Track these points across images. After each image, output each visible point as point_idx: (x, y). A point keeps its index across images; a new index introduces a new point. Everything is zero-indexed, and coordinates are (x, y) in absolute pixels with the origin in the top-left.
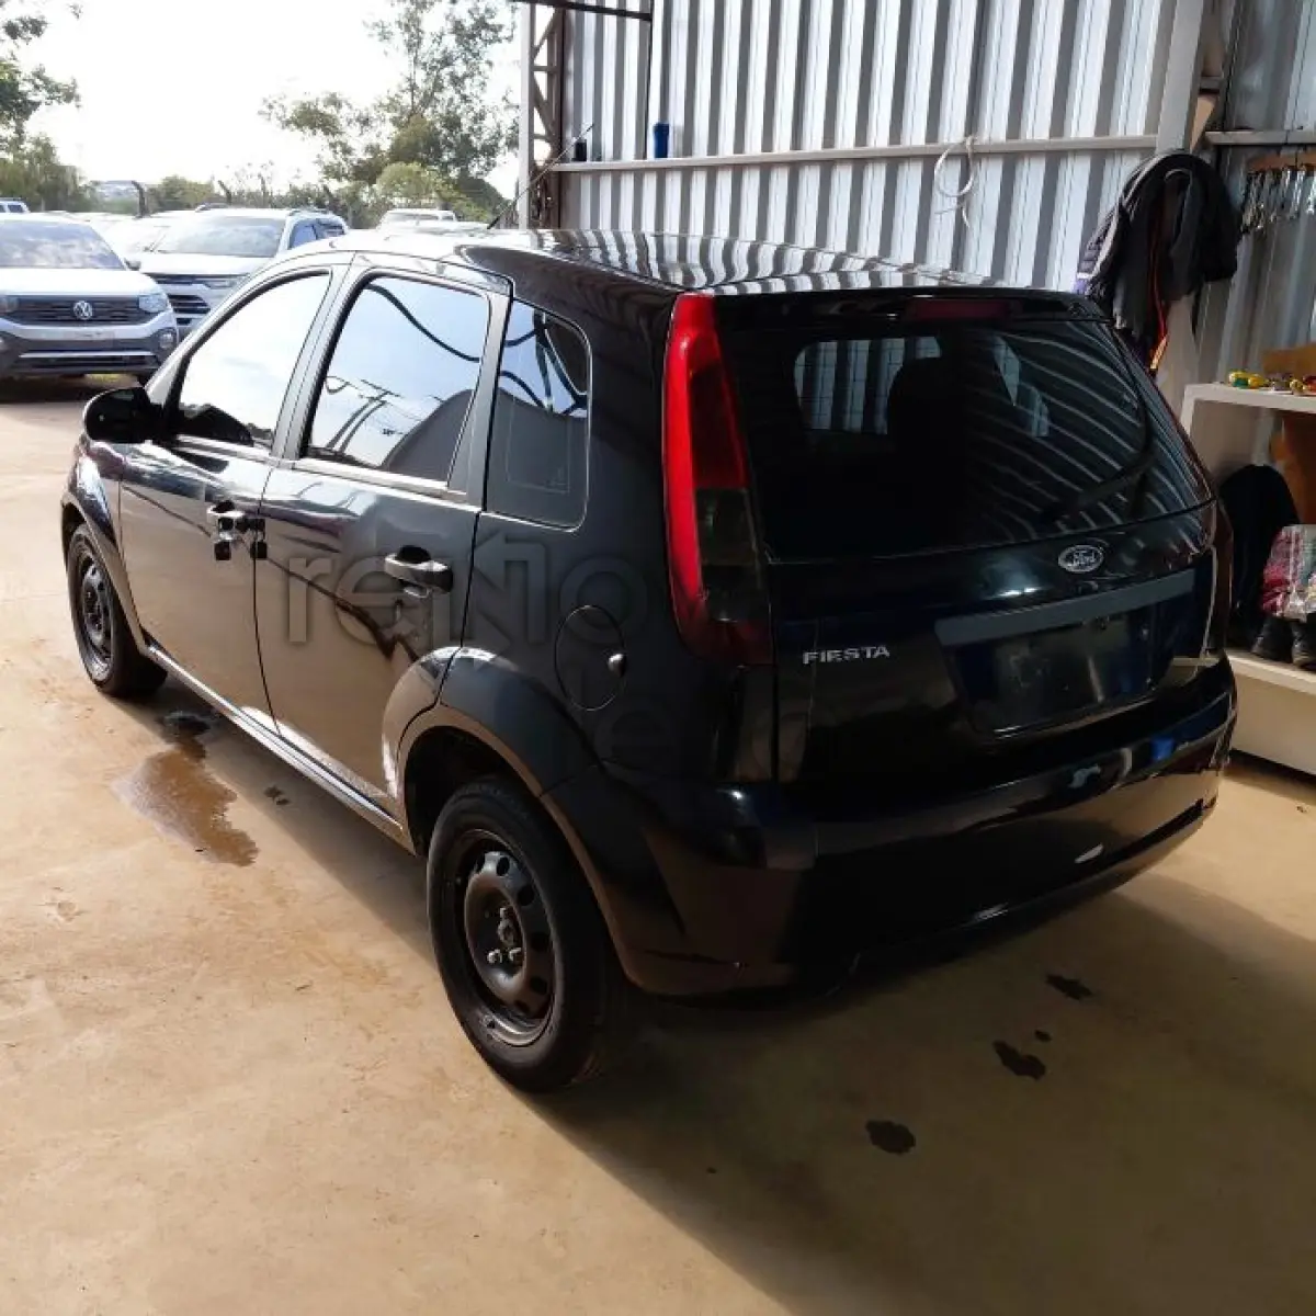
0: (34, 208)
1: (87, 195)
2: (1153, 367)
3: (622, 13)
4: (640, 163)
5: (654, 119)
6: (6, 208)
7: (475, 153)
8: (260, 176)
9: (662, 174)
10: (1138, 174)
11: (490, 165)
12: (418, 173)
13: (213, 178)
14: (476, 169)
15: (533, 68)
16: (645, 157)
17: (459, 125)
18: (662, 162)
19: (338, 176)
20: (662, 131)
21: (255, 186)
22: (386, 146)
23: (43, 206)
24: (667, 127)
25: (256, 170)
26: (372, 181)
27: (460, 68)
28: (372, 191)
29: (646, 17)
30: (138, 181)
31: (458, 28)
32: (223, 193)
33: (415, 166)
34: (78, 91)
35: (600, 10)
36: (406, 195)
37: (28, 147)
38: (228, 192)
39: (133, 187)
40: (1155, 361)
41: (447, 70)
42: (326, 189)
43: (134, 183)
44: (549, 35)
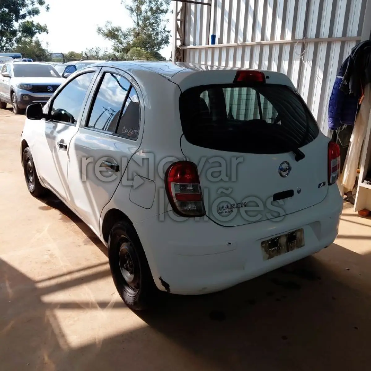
0: (34, 61)
1: (49, 57)
2: (360, 104)
3: (202, 3)
4: (207, 46)
5: (211, 33)
6: (27, 61)
7: (156, 45)
8: (96, 51)
9: (213, 49)
10: (356, 48)
11: (160, 48)
12: (140, 50)
13: (83, 52)
14: (156, 49)
15: (177, 20)
16: (208, 44)
17: (151, 37)
18: (213, 46)
19: (118, 51)
20: (214, 37)
21: (94, 54)
22: (131, 42)
23: (37, 60)
24: (215, 36)
25: (95, 49)
26: (127, 52)
27: (152, 21)
28: (127, 56)
29: (209, 5)
30: (63, 53)
31: (151, 9)
32: (86, 56)
33: (139, 49)
34: (47, 28)
35: (196, 3)
36: (136, 57)
37: (33, 44)
38: (87, 56)
39: (61, 55)
40: (360, 102)
41: (148, 21)
42: (114, 55)
43: (61, 53)
44: (181, 10)
